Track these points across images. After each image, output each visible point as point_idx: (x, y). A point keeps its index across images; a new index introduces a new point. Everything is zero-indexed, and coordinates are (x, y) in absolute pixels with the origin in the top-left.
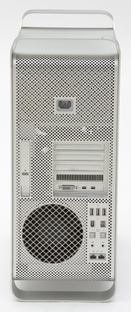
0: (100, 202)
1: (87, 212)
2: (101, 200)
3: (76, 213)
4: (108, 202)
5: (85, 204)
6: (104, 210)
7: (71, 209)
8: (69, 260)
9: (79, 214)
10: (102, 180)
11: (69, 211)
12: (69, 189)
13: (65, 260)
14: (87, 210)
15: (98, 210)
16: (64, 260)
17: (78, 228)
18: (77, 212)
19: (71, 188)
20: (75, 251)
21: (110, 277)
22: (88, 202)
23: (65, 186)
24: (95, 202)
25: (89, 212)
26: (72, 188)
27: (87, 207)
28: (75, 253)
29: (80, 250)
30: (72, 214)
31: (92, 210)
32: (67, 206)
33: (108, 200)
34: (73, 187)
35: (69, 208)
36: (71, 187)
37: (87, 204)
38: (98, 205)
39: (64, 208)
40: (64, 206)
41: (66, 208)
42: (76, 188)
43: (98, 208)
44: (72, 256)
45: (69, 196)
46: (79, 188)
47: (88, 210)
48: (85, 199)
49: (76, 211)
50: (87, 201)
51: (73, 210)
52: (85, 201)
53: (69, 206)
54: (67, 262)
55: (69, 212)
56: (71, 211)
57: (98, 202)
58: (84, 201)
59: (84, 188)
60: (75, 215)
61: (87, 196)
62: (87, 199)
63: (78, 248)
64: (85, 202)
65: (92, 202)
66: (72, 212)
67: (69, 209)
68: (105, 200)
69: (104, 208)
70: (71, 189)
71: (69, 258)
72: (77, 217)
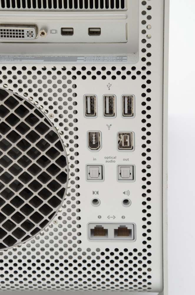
0: (114, 78)
1: (75, 108)
2: (119, 69)
3: (43, 111)
4: (139, 77)
5: (69, 82)
6: (129, 101)
7: (27, 98)
8: (28, 241)
9: (51, 112)
10: (123, 7)
11: (21, 103)
12: (21, 34)
13: (19, 241)
14: (74, 99)
15: (110, 101)
16: (16, 241)
17: (52, 153)
18: (46, 107)
19: (25, 32)
20: (46, 218)
21: (149, 280)
22: (79, 77)
23: (6, 28)
24: (99, 77)
25: (81, 108)
26: (30, 34)
27: (74, 91)
28: (46, 222)
29: (59, 214)
30: (32, 111)
31: (91, 101)
32: (16, 90)
33: (139, 69)
34: (33, 29)
35: (21, 95)
36: (26, 29)
37: (74, 82)
38: (109, 86)
39: (7, 94)
40: (7, 89)
41: (11, 94)
42: (43, 33)
43: (109, 93)
44: (37, 230)
45: (21, 59)
46: (51, 32)
47: (80, 100)
48: (69, 69)
49: (41, 103)
50: (74, 73)
51: (32, 102)
52: (69, 73)
53: (20, 90)
54: (24, 246)
55: (21, 106)
56: (26, 103)
57: (109, 77)
58: (64, 73)
59: (67, 32)
60: (42, 116)
61: (74, 59)
62: (74, 69)
63: (54, 210)
64: (69, 77)
65: (89, 77)
66: (31, 107)
67: (21, 99)
68: (129, 69)
69: (128, 93)
70: (25, 35)
71: (28, 237)
72: (46, 120)
